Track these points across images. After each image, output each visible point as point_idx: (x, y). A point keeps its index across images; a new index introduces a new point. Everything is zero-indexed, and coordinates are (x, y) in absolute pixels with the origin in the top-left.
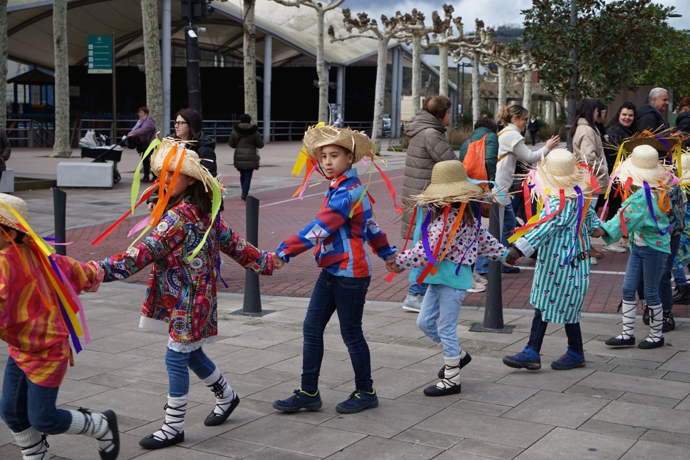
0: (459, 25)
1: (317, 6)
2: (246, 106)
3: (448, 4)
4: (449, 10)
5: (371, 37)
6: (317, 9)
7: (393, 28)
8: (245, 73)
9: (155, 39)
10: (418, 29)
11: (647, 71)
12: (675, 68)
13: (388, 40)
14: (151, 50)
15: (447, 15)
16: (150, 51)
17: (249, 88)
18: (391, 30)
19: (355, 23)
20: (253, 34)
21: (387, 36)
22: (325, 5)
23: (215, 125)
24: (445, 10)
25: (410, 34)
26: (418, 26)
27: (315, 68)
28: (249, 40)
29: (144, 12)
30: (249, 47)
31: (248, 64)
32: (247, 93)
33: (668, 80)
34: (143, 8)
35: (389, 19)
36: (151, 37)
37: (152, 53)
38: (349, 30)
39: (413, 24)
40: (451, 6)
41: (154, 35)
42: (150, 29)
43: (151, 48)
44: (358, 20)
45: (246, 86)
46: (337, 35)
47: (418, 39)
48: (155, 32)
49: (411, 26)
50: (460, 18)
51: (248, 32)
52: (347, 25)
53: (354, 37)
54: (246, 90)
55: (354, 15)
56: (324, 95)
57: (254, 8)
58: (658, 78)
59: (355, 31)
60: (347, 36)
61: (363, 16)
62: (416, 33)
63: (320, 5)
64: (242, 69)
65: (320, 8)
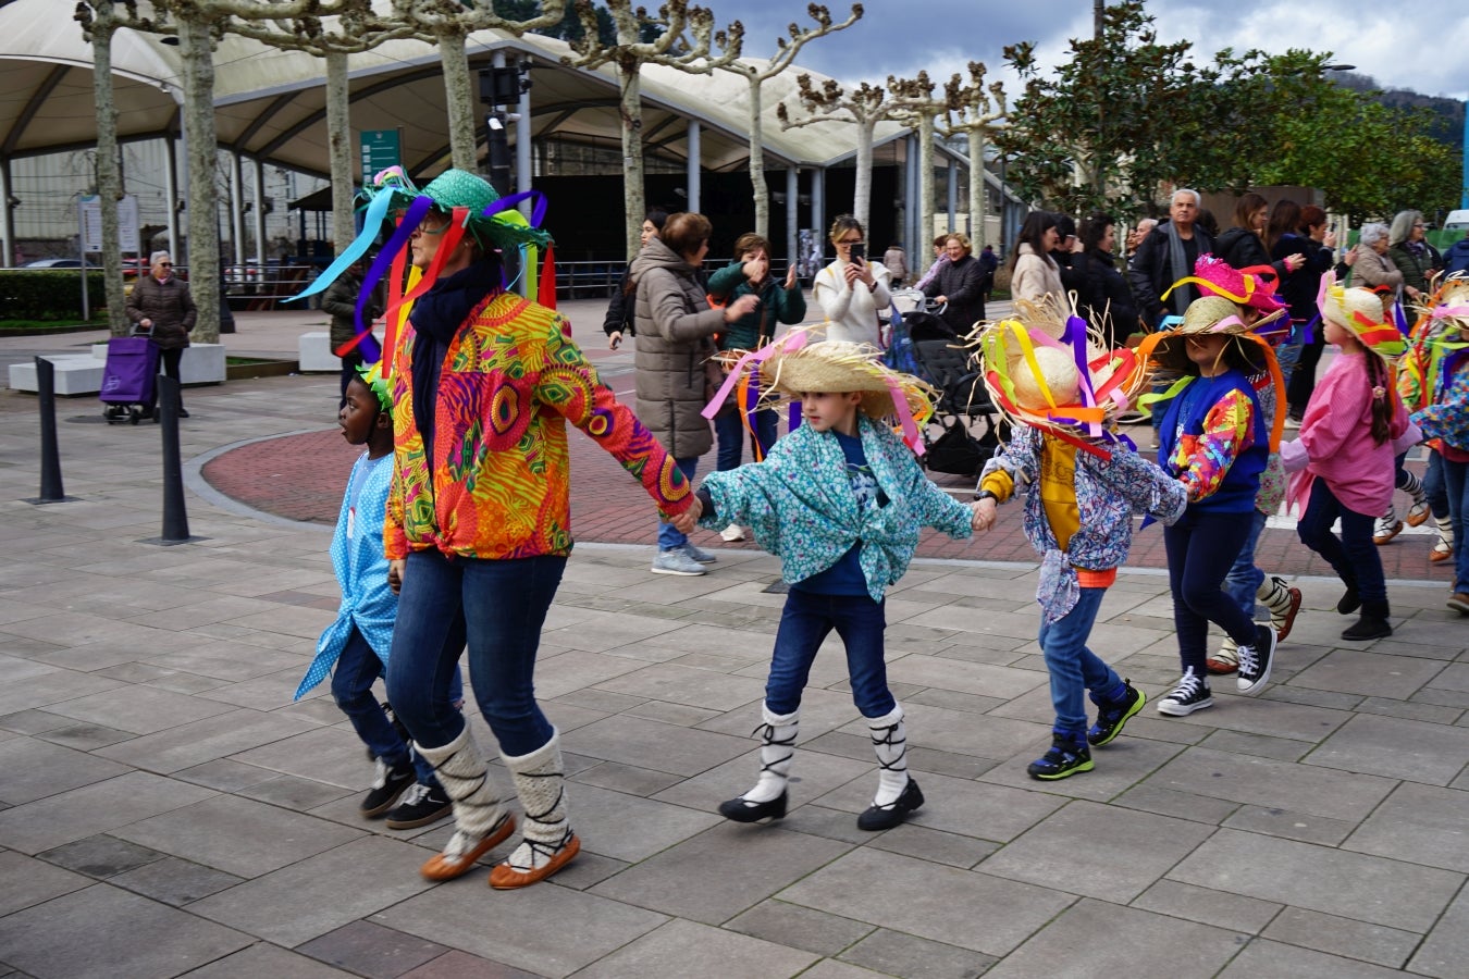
0: (999, 96)
1: (749, 72)
2: (629, 237)
3: (977, 62)
4: (977, 71)
5: (846, 120)
6: (749, 77)
7: (879, 103)
8: (626, 184)
9: (468, 134)
10: (922, 105)
11: (1286, 161)
12: (1331, 156)
13: (873, 124)
14: (462, 152)
15: (975, 81)
16: (460, 153)
17: (633, 208)
18: (877, 106)
19: (816, 98)
20: (637, 121)
21: (871, 117)
22: (761, 72)
23: (572, 269)
24: (972, 72)
25: (916, 113)
26: (922, 99)
27: (748, 173)
28: (631, 130)
29: (449, 91)
30: (631, 142)
31: (631, 169)
32: (631, 215)
33: (1320, 175)
34: (447, 85)
35: (872, 88)
36: (462, 131)
37: (464, 156)
38: (811, 109)
39: (913, 96)
40: (981, 65)
41: (466, 128)
42: (459, 119)
43: (461, 147)
44: (823, 92)
45: (628, 205)
46: (791, 118)
47: (928, 120)
48: (467, 122)
49: (909, 100)
50: (1001, 84)
51: (628, 119)
52: (806, 101)
53: (819, 120)
54: (628, 212)
55: (817, 86)
56: (762, 216)
57: (637, 78)
58: (1306, 171)
59: (820, 111)
60: (807, 119)
61: (831, 86)
62: (928, 112)
63: (754, 70)
64: (622, 177)
65: (753, 75)
